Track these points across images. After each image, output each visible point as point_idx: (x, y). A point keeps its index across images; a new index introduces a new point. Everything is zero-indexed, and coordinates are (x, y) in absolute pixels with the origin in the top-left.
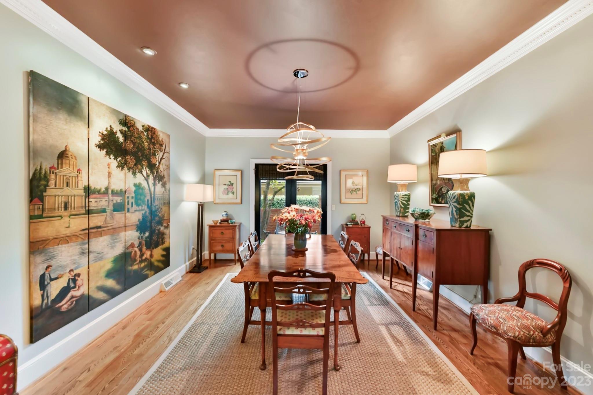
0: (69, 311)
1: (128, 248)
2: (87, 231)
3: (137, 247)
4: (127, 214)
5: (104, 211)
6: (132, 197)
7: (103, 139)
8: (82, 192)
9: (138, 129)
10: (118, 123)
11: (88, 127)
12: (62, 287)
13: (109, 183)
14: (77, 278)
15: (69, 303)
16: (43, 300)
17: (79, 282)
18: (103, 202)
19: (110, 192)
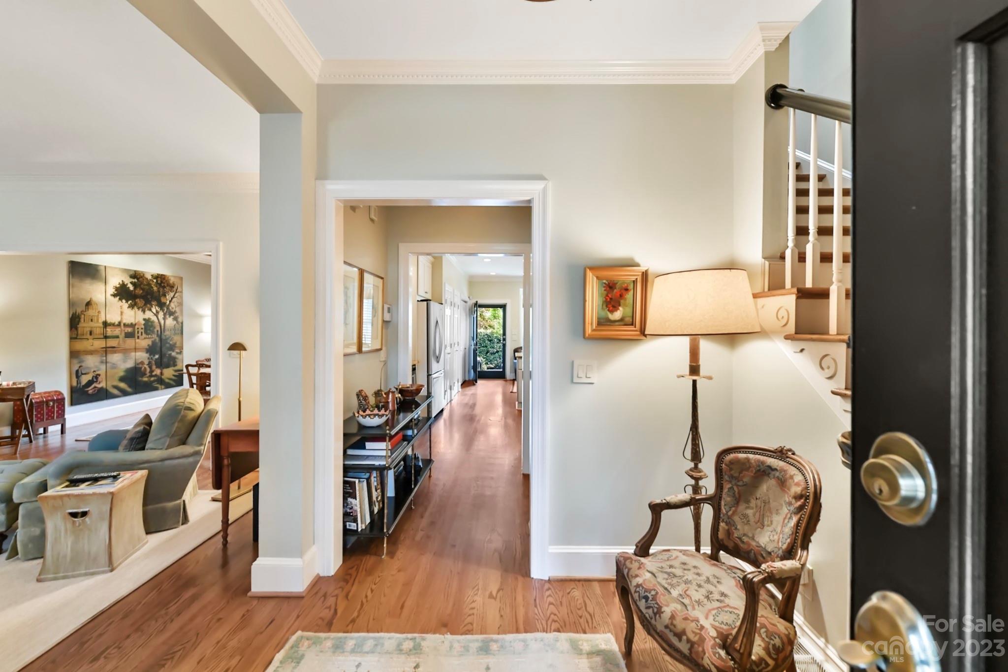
0: (92, 395)
1: (138, 364)
2: (105, 349)
3: (147, 365)
4: (137, 340)
5: (117, 337)
6: (142, 329)
7: (116, 290)
8: (101, 325)
9: (147, 279)
10: (129, 277)
11: (106, 285)
12: (88, 380)
13: (121, 318)
14: (98, 376)
15: (93, 390)
16: (77, 384)
17: (100, 379)
18: (117, 332)
19: (122, 325)
